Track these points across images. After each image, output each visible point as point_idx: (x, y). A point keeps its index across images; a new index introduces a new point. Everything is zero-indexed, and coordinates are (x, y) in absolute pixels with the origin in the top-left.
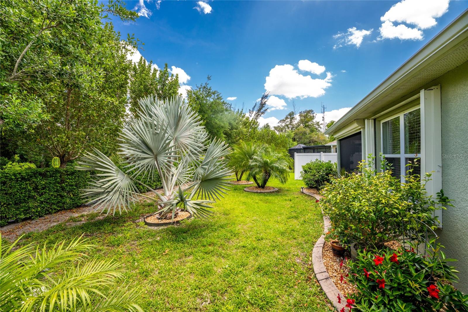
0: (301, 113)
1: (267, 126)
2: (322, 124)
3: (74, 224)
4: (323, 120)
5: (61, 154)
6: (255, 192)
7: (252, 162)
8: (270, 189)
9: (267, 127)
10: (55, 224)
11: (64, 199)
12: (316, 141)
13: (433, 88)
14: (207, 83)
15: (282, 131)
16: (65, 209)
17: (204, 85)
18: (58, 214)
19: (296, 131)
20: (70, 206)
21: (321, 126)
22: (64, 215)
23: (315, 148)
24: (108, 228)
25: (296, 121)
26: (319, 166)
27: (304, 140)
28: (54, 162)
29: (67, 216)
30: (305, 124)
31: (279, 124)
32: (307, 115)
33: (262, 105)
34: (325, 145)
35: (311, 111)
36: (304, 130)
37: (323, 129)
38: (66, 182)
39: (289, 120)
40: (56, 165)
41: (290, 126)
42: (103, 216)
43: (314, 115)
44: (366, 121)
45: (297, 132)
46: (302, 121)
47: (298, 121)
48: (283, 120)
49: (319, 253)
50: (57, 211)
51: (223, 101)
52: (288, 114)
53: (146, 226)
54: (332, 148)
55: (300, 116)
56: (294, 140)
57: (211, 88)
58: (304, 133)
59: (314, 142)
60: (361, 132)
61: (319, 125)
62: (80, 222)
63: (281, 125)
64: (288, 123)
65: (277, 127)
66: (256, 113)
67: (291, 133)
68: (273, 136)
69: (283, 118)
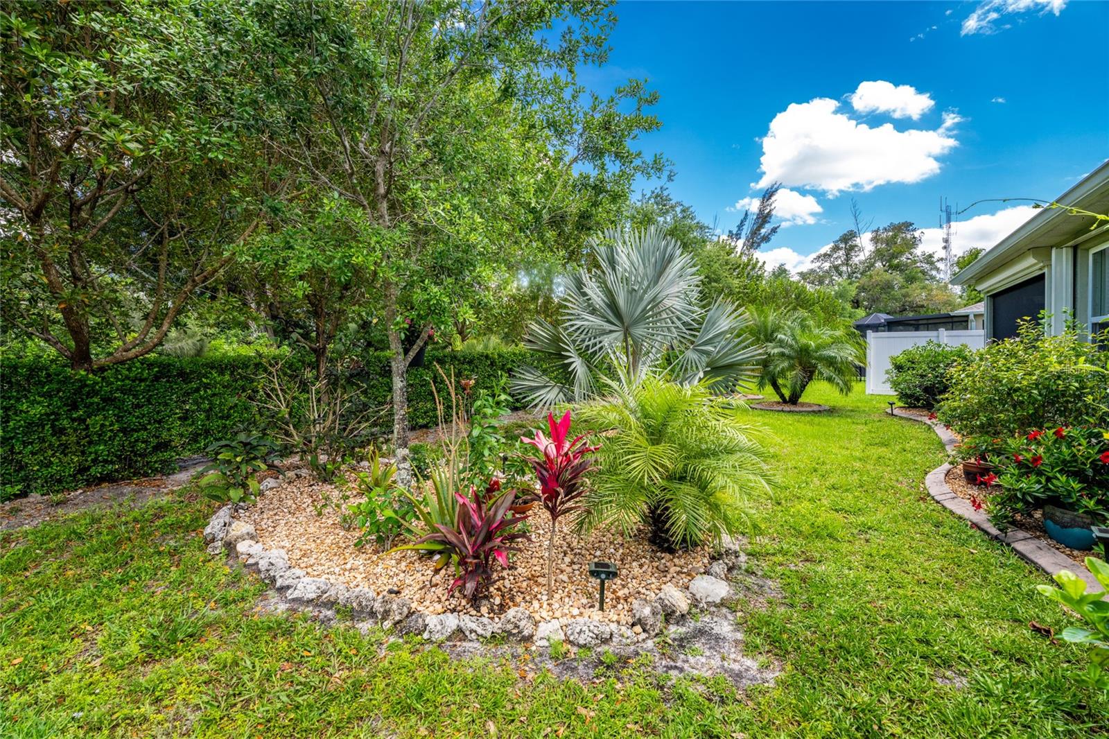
0: (877, 231)
1: (781, 272)
2: (942, 259)
4: (945, 248)
6: (780, 411)
7: (773, 348)
9: (780, 274)
12: (922, 306)
15: (821, 283)
19: (864, 280)
21: (940, 265)
23: (921, 322)
25: (862, 254)
26: (934, 356)
27: (886, 306)
30: (889, 261)
31: (815, 266)
32: (895, 237)
33: (764, 218)
34: (952, 314)
35: (907, 226)
36: (887, 276)
37: (944, 273)
39: (841, 253)
41: (844, 268)
43: (917, 234)
44: (1054, 251)
45: (867, 284)
46: (878, 254)
47: (867, 254)
48: (825, 255)
52: (838, 238)
54: (972, 321)
55: (875, 240)
56: (856, 304)
58: (888, 287)
59: (917, 307)
60: (1044, 274)
61: (932, 263)
63: (819, 268)
64: (840, 262)
65: (807, 273)
66: (748, 240)
67: (848, 287)
68: (800, 295)
69: (826, 249)
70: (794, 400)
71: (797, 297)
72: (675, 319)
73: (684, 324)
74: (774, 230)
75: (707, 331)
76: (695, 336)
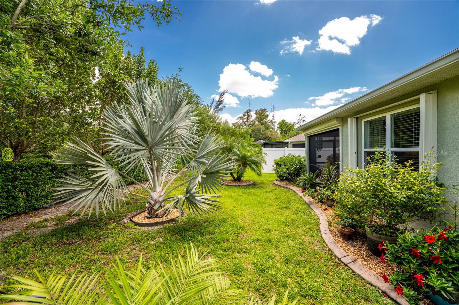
0: (257, 111)
2: (275, 122)
3: (38, 232)
5: (14, 144)
6: (234, 186)
7: (232, 156)
8: (245, 182)
9: (226, 123)
10: (9, 233)
11: (16, 201)
12: (270, 138)
13: (431, 92)
14: (178, 74)
15: (239, 127)
16: (18, 213)
17: (174, 76)
18: (9, 220)
19: (253, 128)
20: (26, 210)
21: (275, 124)
22: (18, 220)
23: (273, 144)
24: (91, 232)
25: (252, 118)
26: (292, 160)
28: (5, 154)
29: (23, 222)
30: (260, 121)
31: (237, 121)
32: (262, 113)
33: (220, 102)
34: (283, 141)
35: (263, 110)
36: (260, 127)
37: (276, 127)
38: (20, 180)
39: (246, 117)
40: (8, 158)
41: (246, 123)
42: (74, 218)
43: (267, 113)
44: (349, 119)
46: (257, 119)
47: (254, 118)
48: (241, 117)
49: (330, 239)
50: (7, 217)
51: (195, 94)
52: (245, 111)
53: (137, 227)
54: (289, 144)
55: (256, 113)
56: (251, 136)
57: (182, 80)
58: (260, 130)
59: (269, 138)
60: (339, 129)
61: (272, 123)
62: (45, 228)
63: (239, 122)
64: (245, 120)
65: (235, 124)
66: (214, 109)
67: (249, 130)
68: (233, 131)
69: (241, 115)
70: (239, 179)
71: (233, 132)
72: (184, 143)
73: (189, 145)
74: (224, 107)
75: (202, 150)
76: (196, 152)
